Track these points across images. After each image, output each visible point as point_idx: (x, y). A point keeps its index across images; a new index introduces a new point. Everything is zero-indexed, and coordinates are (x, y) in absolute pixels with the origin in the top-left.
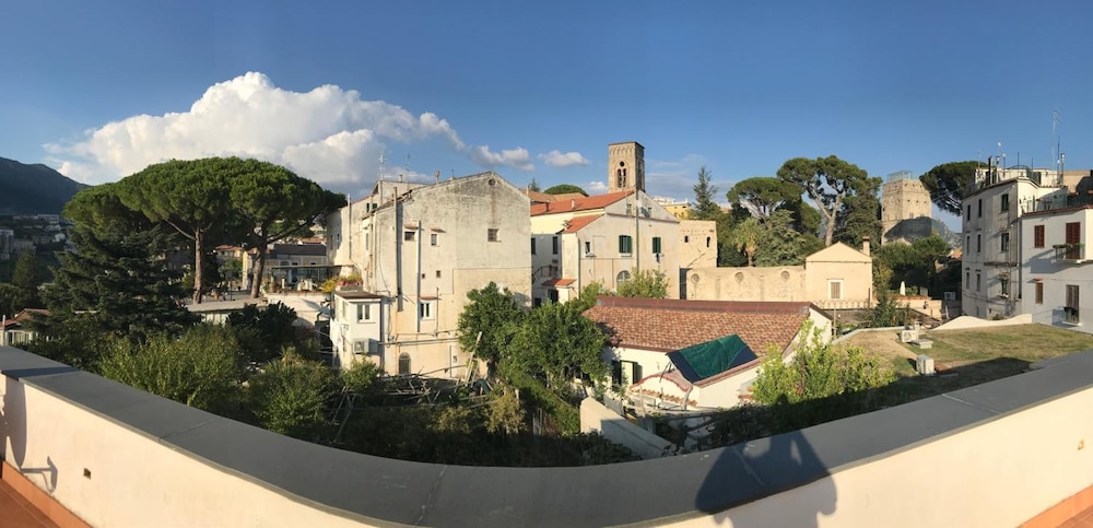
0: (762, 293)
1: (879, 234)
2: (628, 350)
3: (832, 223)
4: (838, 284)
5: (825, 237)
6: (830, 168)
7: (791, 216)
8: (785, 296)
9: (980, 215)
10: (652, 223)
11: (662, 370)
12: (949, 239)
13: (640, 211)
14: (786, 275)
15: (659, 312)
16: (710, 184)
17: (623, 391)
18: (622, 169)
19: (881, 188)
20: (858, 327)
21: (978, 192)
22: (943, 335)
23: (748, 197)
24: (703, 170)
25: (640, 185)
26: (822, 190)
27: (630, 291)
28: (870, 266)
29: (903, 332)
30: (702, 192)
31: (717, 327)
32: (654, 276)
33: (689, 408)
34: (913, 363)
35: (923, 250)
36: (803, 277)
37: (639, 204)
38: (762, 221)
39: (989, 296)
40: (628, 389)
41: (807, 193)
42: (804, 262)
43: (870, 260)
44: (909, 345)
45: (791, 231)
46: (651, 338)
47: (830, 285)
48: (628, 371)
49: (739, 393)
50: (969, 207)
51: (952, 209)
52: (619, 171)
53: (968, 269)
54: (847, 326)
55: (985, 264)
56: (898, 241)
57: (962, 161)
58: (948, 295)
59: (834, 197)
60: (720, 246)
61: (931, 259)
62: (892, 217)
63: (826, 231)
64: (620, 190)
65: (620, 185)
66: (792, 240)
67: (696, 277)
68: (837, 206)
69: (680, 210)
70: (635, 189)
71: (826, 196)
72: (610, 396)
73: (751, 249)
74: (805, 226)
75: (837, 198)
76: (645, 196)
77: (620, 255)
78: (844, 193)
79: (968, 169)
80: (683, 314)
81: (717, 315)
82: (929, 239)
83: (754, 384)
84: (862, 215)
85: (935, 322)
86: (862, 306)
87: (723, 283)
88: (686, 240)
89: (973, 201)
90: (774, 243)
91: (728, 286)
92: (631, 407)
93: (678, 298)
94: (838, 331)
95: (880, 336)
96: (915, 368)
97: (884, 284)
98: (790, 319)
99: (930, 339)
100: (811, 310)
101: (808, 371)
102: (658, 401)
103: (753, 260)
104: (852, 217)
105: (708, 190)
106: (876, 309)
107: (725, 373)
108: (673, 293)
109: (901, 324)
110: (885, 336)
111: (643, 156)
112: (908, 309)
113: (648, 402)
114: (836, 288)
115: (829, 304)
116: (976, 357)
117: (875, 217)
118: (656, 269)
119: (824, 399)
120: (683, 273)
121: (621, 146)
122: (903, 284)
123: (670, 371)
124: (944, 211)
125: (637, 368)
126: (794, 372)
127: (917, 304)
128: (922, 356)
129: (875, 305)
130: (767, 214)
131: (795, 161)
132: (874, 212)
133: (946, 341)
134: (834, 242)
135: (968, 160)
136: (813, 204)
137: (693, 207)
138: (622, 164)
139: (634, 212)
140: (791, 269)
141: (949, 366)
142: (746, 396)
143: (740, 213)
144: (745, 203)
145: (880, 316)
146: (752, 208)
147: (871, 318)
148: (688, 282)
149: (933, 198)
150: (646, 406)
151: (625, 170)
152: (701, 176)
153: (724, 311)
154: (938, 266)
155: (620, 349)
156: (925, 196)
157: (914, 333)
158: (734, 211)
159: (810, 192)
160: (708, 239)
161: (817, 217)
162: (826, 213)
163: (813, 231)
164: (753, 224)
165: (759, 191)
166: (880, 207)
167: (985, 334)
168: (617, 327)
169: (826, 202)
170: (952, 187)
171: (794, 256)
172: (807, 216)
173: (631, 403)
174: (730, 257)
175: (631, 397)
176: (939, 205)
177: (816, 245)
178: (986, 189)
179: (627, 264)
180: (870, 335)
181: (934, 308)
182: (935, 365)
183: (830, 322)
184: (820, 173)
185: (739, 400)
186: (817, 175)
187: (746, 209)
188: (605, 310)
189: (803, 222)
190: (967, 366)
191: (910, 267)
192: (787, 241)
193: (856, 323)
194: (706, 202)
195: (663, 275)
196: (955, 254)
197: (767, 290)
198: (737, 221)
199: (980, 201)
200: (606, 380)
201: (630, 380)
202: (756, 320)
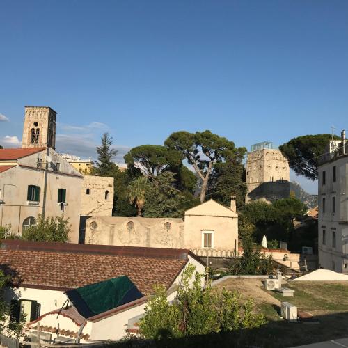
0: (148, 240)
1: (244, 194)
2: (28, 289)
3: (205, 184)
4: (210, 235)
5: (200, 196)
6: (206, 139)
7: (174, 177)
8: (167, 244)
9: (334, 180)
10: (59, 176)
11: (60, 307)
12: (305, 200)
13: (49, 165)
14: (168, 226)
15: (60, 255)
16: (111, 147)
17: (21, 328)
18: (36, 128)
19: (245, 156)
20: (227, 274)
21: (332, 161)
22: (304, 285)
23: (140, 160)
24: (106, 136)
25: (51, 143)
26: (199, 157)
27: (34, 236)
28: (236, 221)
29: (268, 281)
30: (104, 153)
31: (109, 268)
32: (57, 223)
33: (82, 341)
34: (278, 309)
35: (283, 208)
36: (182, 228)
37: (49, 159)
38: (151, 180)
39: (344, 252)
40: (25, 327)
41: (186, 159)
42: (183, 216)
43: (236, 215)
44: (272, 293)
45: (173, 189)
46: (51, 279)
47: (203, 235)
48: (27, 309)
49: (126, 327)
50: (324, 173)
51: (308, 174)
52: (33, 129)
53: (324, 227)
54: (218, 272)
55: (340, 223)
56: (260, 200)
57: (316, 134)
58: (306, 250)
59: (207, 163)
60: (116, 198)
61: (290, 217)
62: (255, 180)
63: (200, 190)
64: (32, 146)
65: (32, 142)
66: (174, 196)
67: (94, 225)
68: (209, 170)
69: (84, 167)
70: (46, 146)
71: (201, 162)
72: (7, 334)
73: (141, 202)
74: (183, 185)
75: (210, 164)
76: (55, 153)
77: (28, 202)
78: (215, 160)
79: (323, 140)
80: (81, 257)
81: (110, 258)
82: (288, 199)
83: (141, 319)
84: (230, 178)
85: (295, 274)
86: (229, 255)
87: (116, 230)
88: (88, 192)
89: (327, 168)
90: (160, 198)
91: (120, 233)
92: (28, 343)
93: (77, 242)
94: (211, 276)
95: (246, 283)
96: (280, 314)
97: (248, 237)
98: (172, 264)
99: (292, 288)
100: (189, 257)
101: (190, 310)
102: (54, 336)
103: (142, 211)
104: (221, 179)
105: (109, 152)
106: (242, 258)
107: (115, 309)
108: (74, 238)
109: (264, 273)
110: (251, 282)
111: (55, 119)
112: (270, 260)
113: (44, 338)
114: (208, 238)
115: (202, 252)
116: (335, 308)
117: (240, 180)
118: (60, 216)
119: (203, 335)
120: (83, 220)
121: (37, 110)
122: (265, 238)
123: (67, 308)
124: (300, 177)
125: (36, 306)
126: (177, 310)
127: (278, 256)
128: (286, 303)
129: (241, 255)
130: (155, 174)
131: (179, 134)
132: (240, 175)
133: (306, 291)
134: (206, 199)
135: (322, 133)
136: (191, 168)
137: (95, 165)
138: (36, 124)
139: (44, 166)
140: (172, 221)
141: (311, 314)
142: (133, 331)
143: (133, 172)
144: (138, 165)
145: (246, 264)
146: (143, 169)
147: (238, 266)
148: (86, 228)
149: (291, 164)
150: (42, 342)
151: (38, 130)
152: (104, 140)
153: (117, 255)
154: (296, 223)
155: (21, 289)
156: (284, 163)
157: (277, 282)
158: (129, 170)
159: (189, 158)
160: (107, 192)
161: (194, 178)
162: (201, 175)
163: (190, 189)
164: (144, 182)
165: (149, 156)
166: (245, 171)
167: (343, 287)
168: (20, 269)
169: (201, 167)
170: (308, 156)
171: (174, 210)
172: (185, 177)
173: (27, 339)
174: (124, 208)
175: (28, 334)
176: (296, 170)
177: (193, 202)
178: (339, 158)
179: (34, 211)
180: (238, 281)
181: (293, 261)
182: (298, 312)
183: (204, 267)
184: (197, 144)
185: (126, 334)
186: (195, 146)
187: (139, 169)
188: (9, 253)
189: (183, 182)
190: (328, 316)
191: (270, 223)
192: (169, 197)
193: (225, 270)
194: (107, 162)
195: (66, 222)
196: (312, 213)
197: (152, 238)
198: (130, 179)
199: (334, 168)
200: (4, 319)
201: (28, 318)
202: (144, 263)
